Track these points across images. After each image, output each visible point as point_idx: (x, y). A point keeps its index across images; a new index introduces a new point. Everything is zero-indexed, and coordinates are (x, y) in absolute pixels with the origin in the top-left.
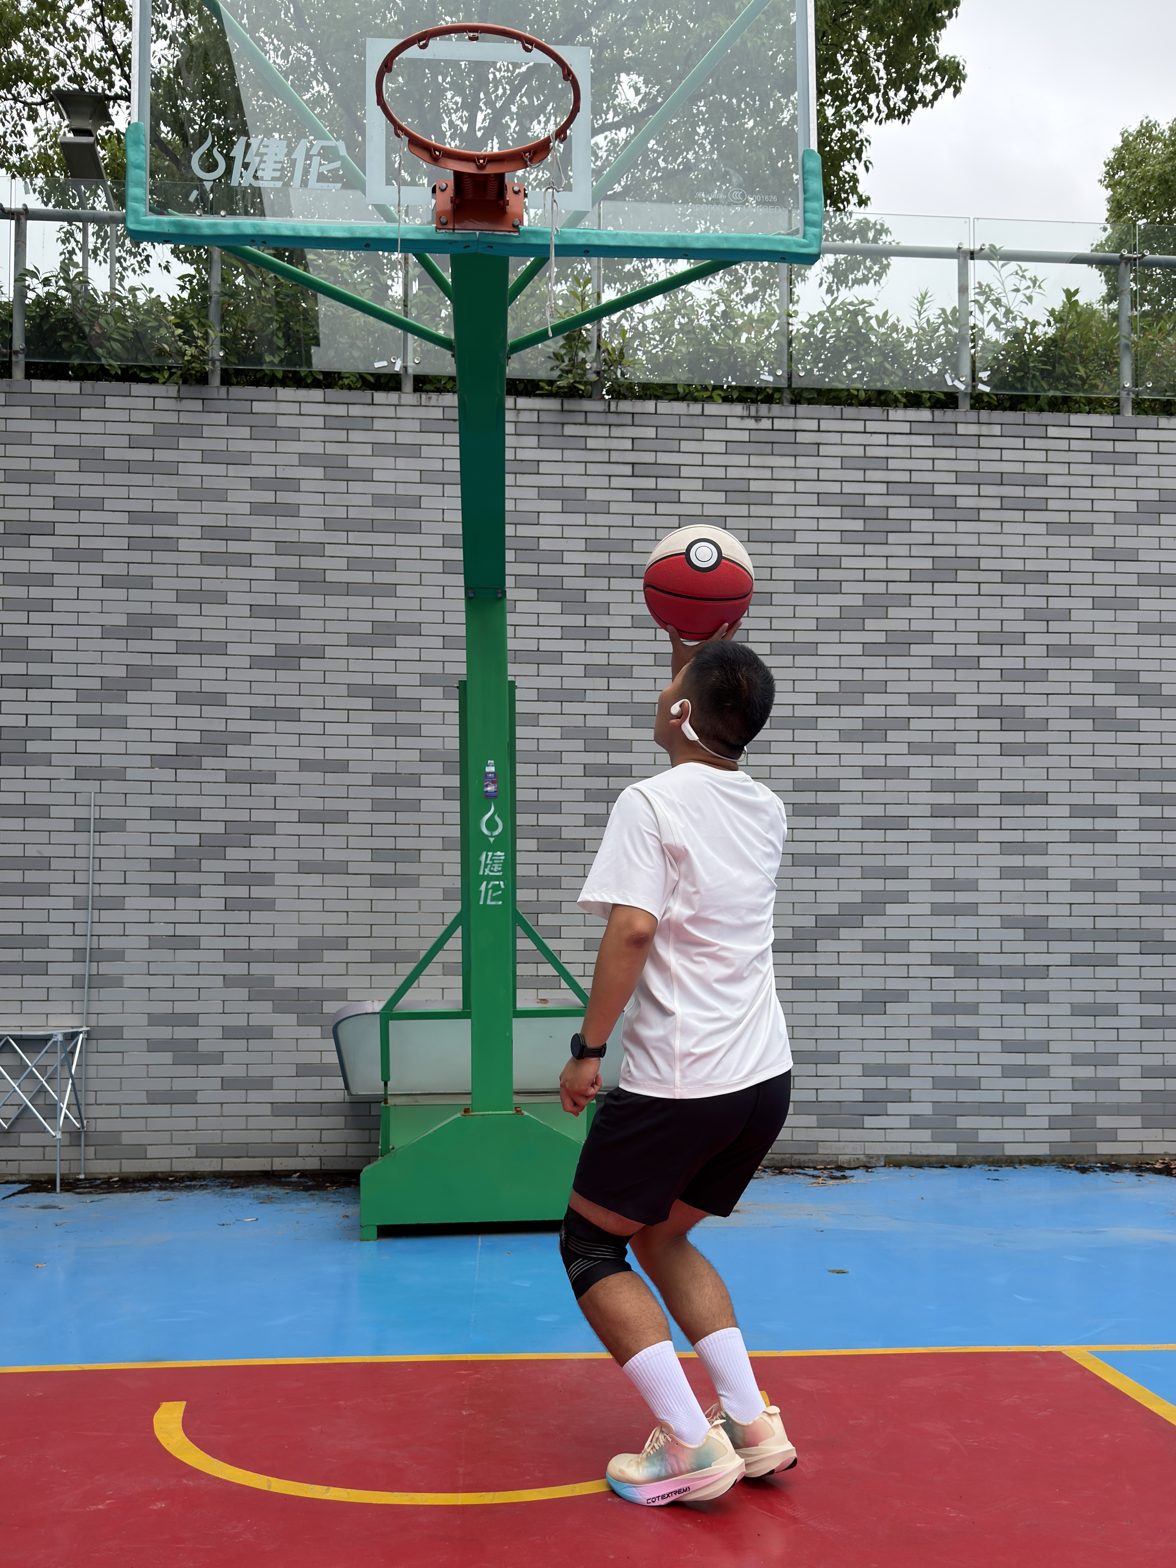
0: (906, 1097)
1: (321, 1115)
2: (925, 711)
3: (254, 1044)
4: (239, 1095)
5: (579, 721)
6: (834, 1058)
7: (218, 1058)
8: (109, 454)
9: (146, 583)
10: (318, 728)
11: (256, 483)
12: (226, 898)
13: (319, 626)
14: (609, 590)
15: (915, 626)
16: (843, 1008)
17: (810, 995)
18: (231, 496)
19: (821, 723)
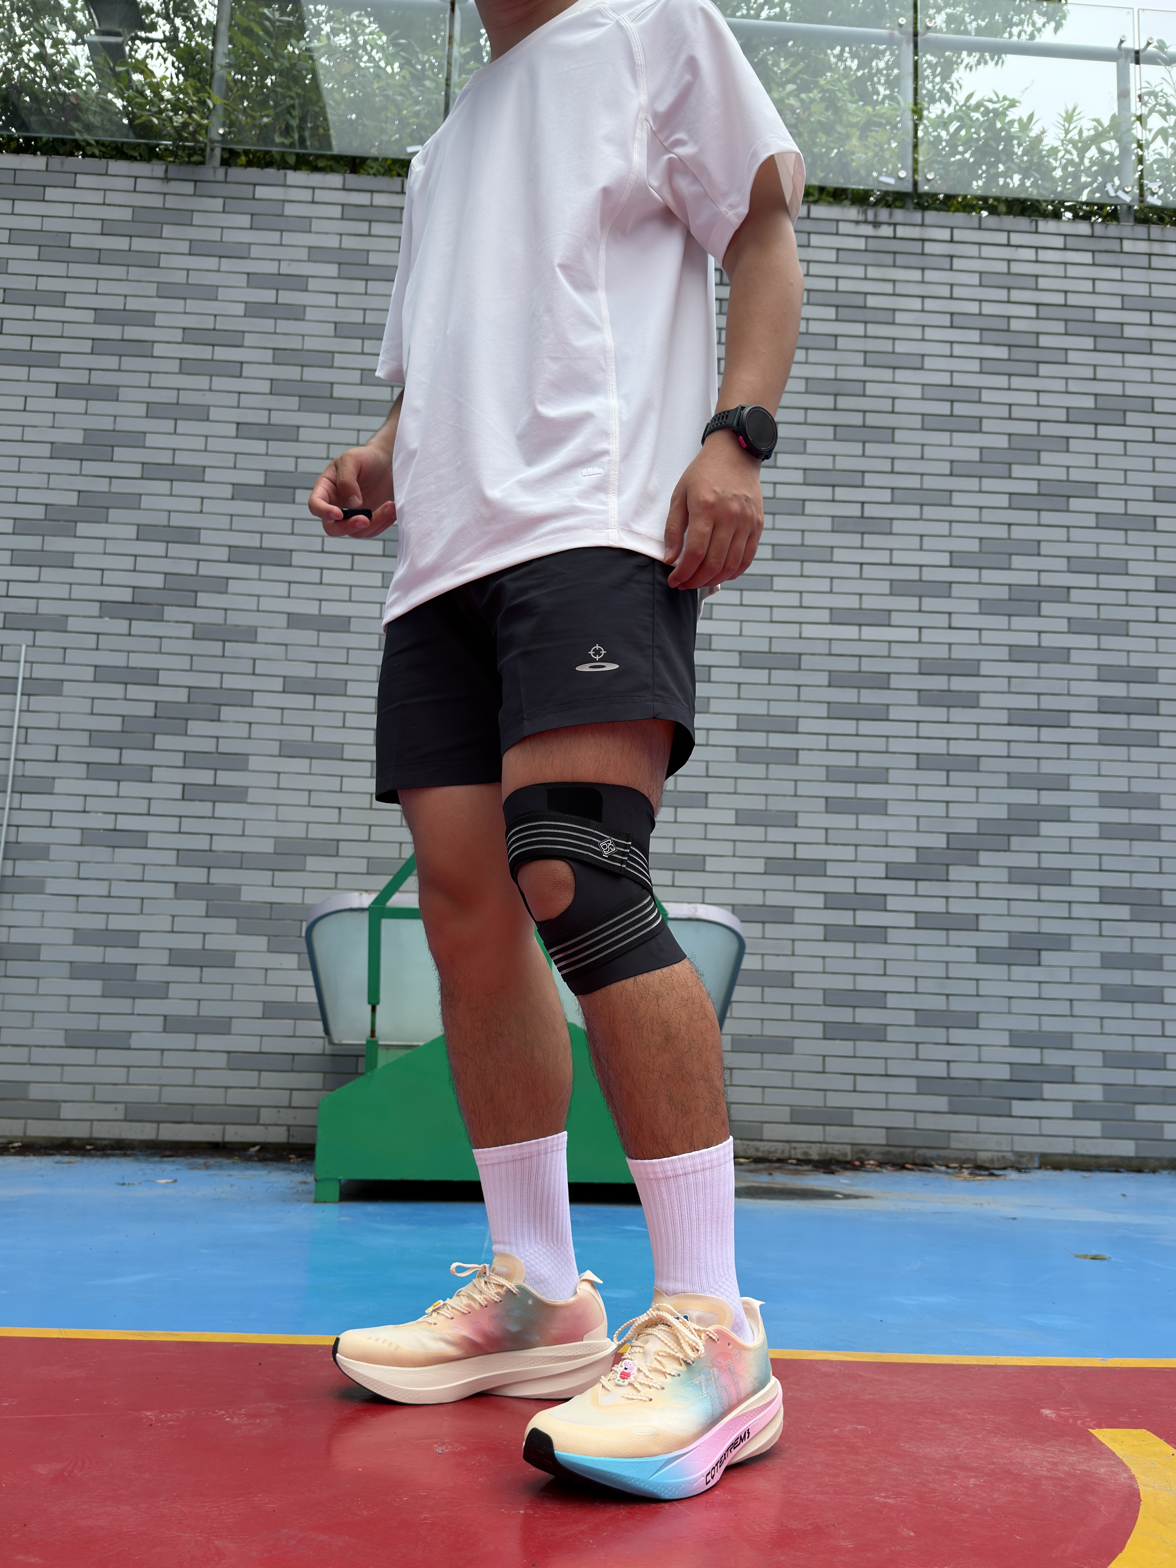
0: (1067, 1075)
1: (292, 1071)
2: (1090, 580)
3: (210, 974)
4: (185, 1040)
6: (972, 1021)
7: (161, 991)
8: (76, 241)
9: (111, 393)
10: (314, 576)
11: (254, 280)
12: (184, 785)
13: (321, 451)
15: (1075, 475)
16: (984, 955)
17: (939, 937)
18: (222, 294)
19: (956, 590)
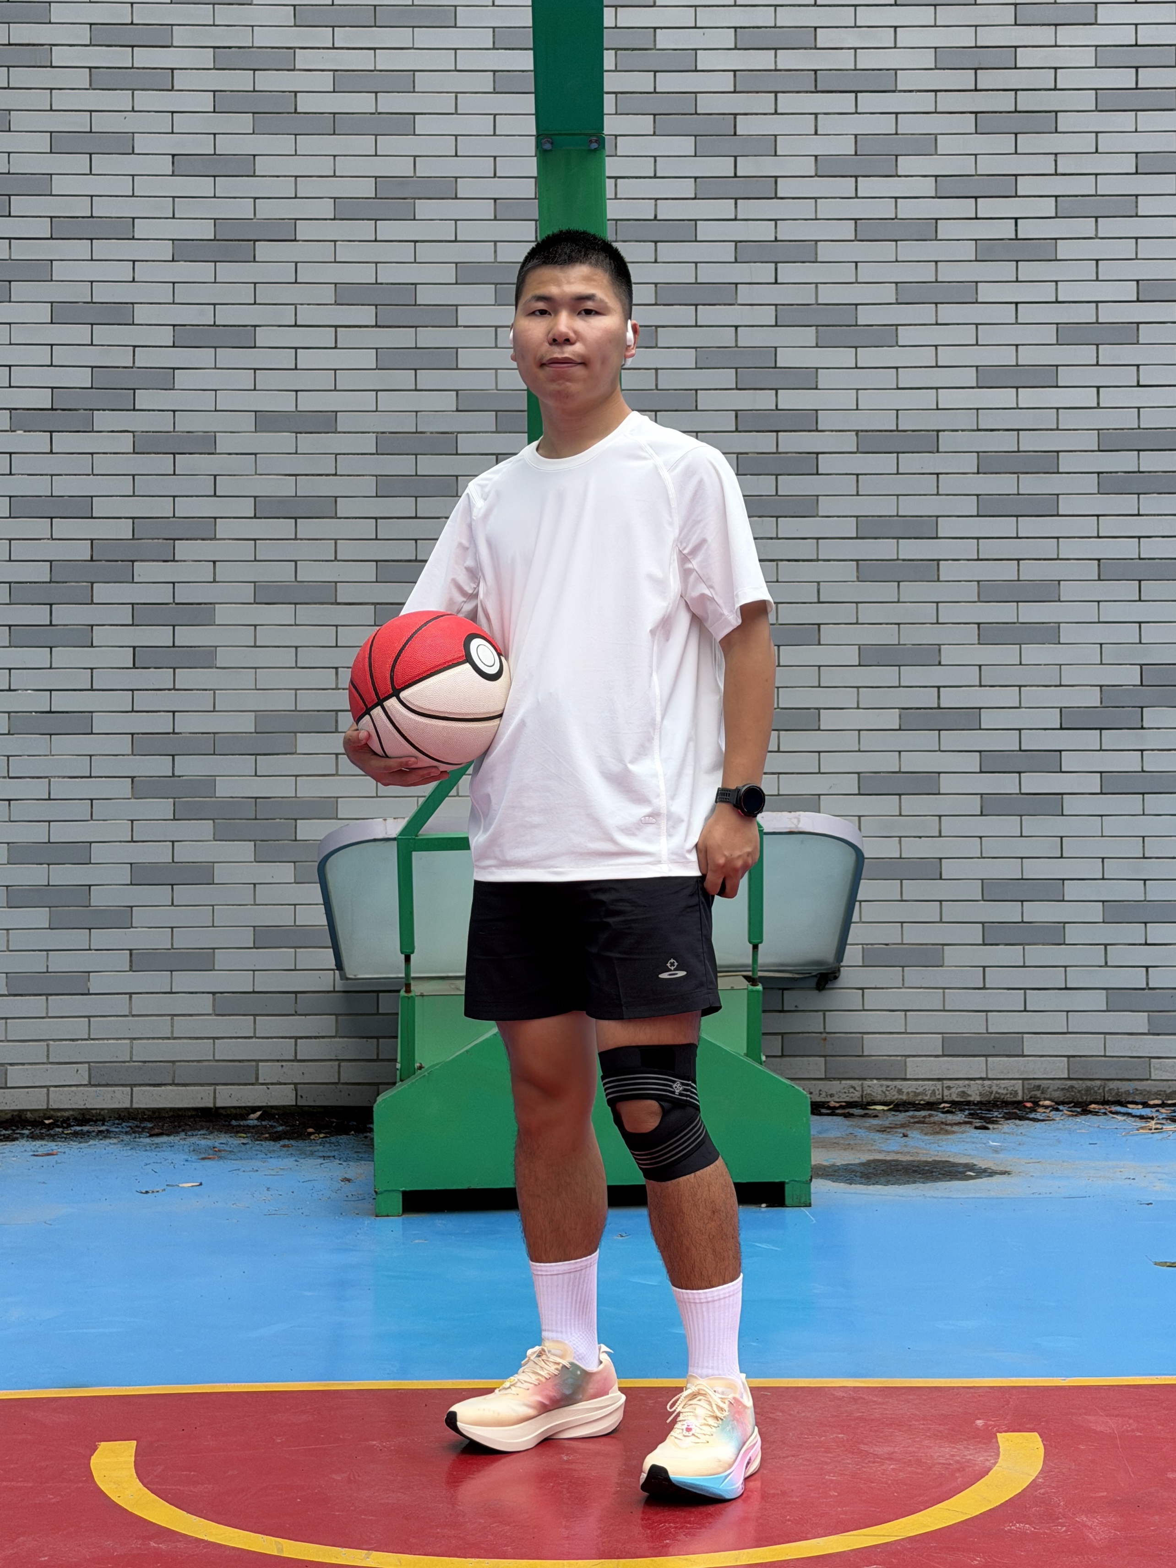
1: (296, 1014)
3: (183, 894)
5: (726, 337)
7: (123, 918)
10: (286, 359)
12: (134, 648)
13: (286, 187)
14: (776, 113)
19: (1146, 333)
